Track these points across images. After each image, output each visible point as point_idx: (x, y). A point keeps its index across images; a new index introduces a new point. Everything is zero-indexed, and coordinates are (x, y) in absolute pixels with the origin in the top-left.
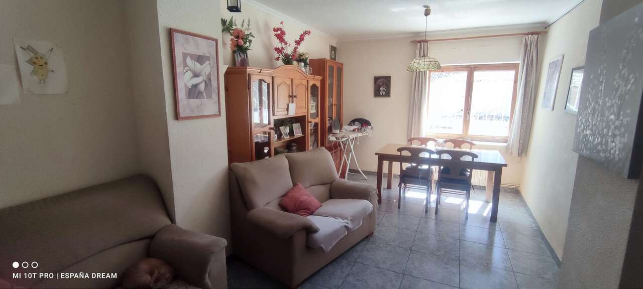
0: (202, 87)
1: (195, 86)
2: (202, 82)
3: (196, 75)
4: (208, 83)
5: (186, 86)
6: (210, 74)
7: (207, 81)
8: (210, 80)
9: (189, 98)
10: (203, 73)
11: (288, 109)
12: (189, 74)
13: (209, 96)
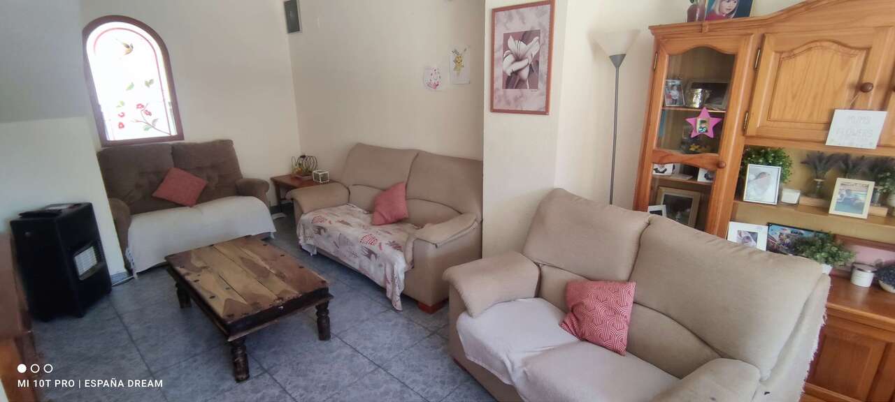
0: (525, 74)
1: (516, 73)
2: (526, 66)
3: (518, 59)
4: (534, 68)
5: (504, 73)
6: (538, 55)
7: (533, 66)
8: (537, 62)
9: (507, 88)
10: (528, 55)
11: (828, 125)
12: (510, 58)
13: (534, 86)
